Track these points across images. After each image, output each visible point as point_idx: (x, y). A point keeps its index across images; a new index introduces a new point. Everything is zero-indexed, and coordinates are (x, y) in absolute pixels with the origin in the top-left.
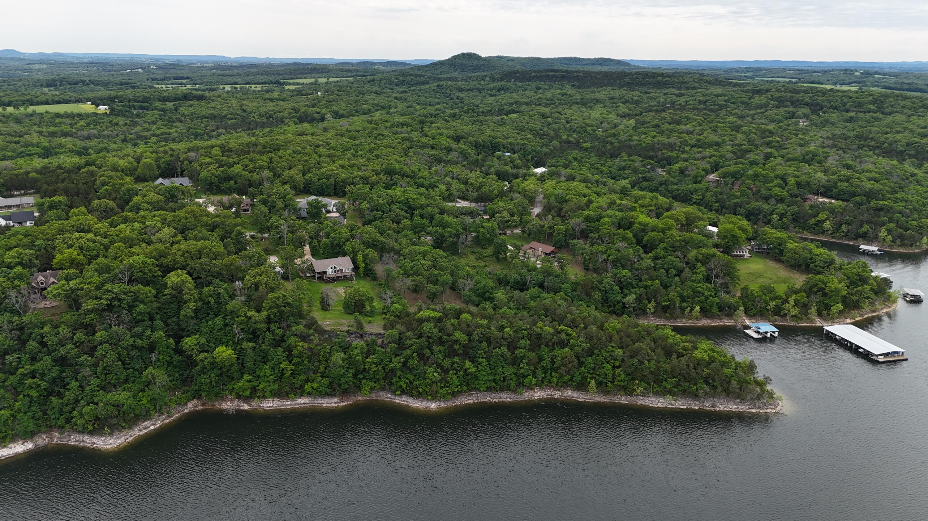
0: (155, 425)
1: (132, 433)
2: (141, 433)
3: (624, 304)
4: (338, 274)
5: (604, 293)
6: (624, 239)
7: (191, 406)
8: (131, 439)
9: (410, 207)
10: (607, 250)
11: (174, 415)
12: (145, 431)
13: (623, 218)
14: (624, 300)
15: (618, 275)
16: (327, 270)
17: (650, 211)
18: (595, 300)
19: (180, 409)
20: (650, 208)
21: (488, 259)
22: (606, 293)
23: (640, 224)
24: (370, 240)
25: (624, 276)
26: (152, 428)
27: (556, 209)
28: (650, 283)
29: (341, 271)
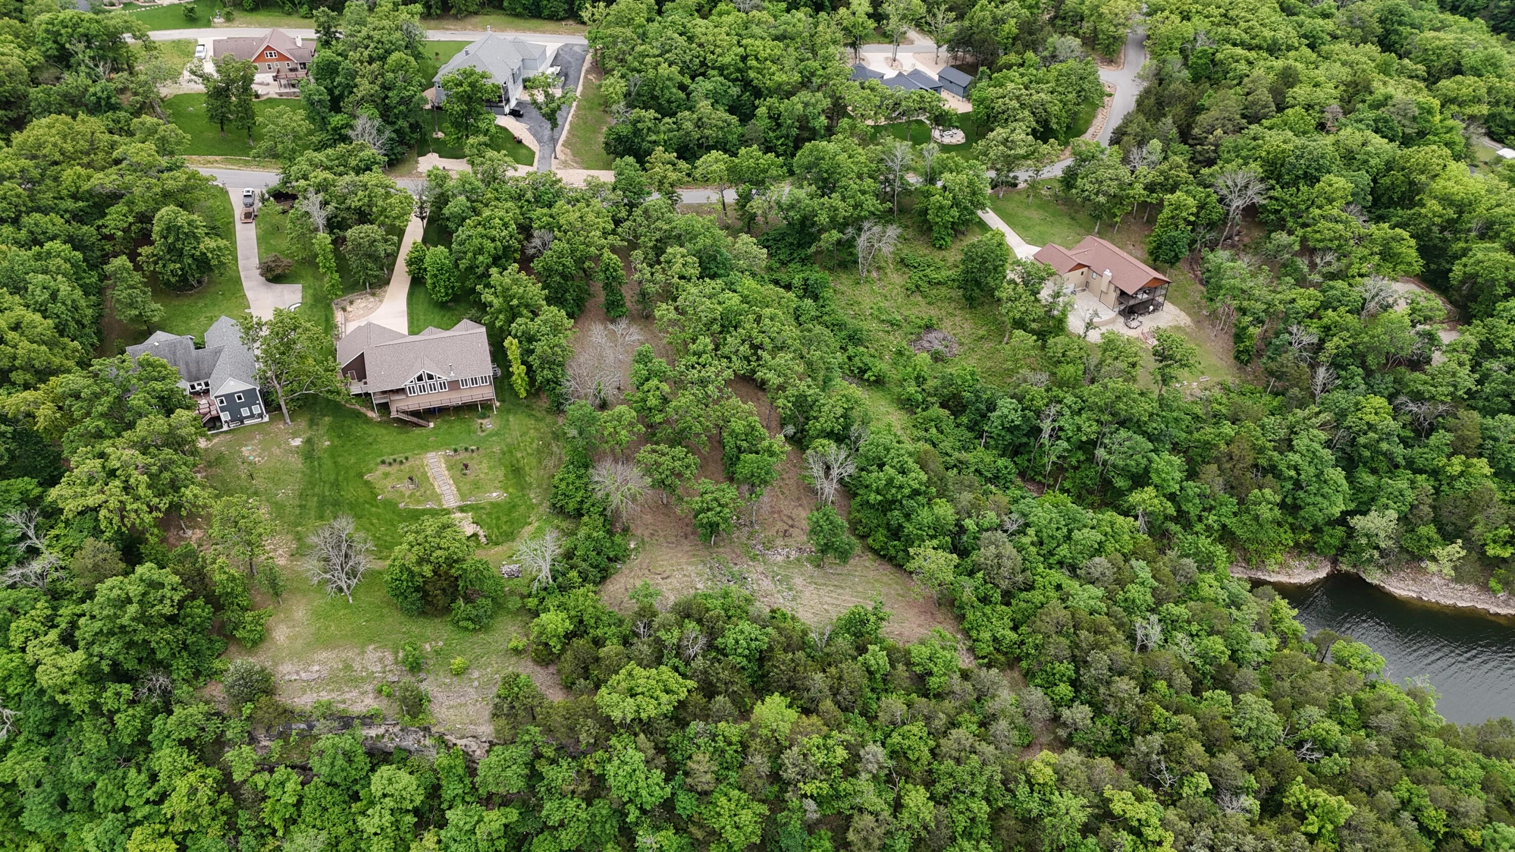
3: (1351, 532)
4: (441, 394)
5: (1289, 485)
6: (1388, 255)
9: (747, 84)
10: (1325, 306)
13: (1389, 166)
14: (1358, 522)
15: (1350, 420)
16: (406, 384)
17: (1472, 118)
18: (1257, 518)
20: (1475, 110)
21: (943, 290)
22: (1298, 485)
23: (1447, 200)
24: (569, 261)
25: (1371, 427)
27: (1179, 109)
28: (1456, 465)
29: (454, 385)
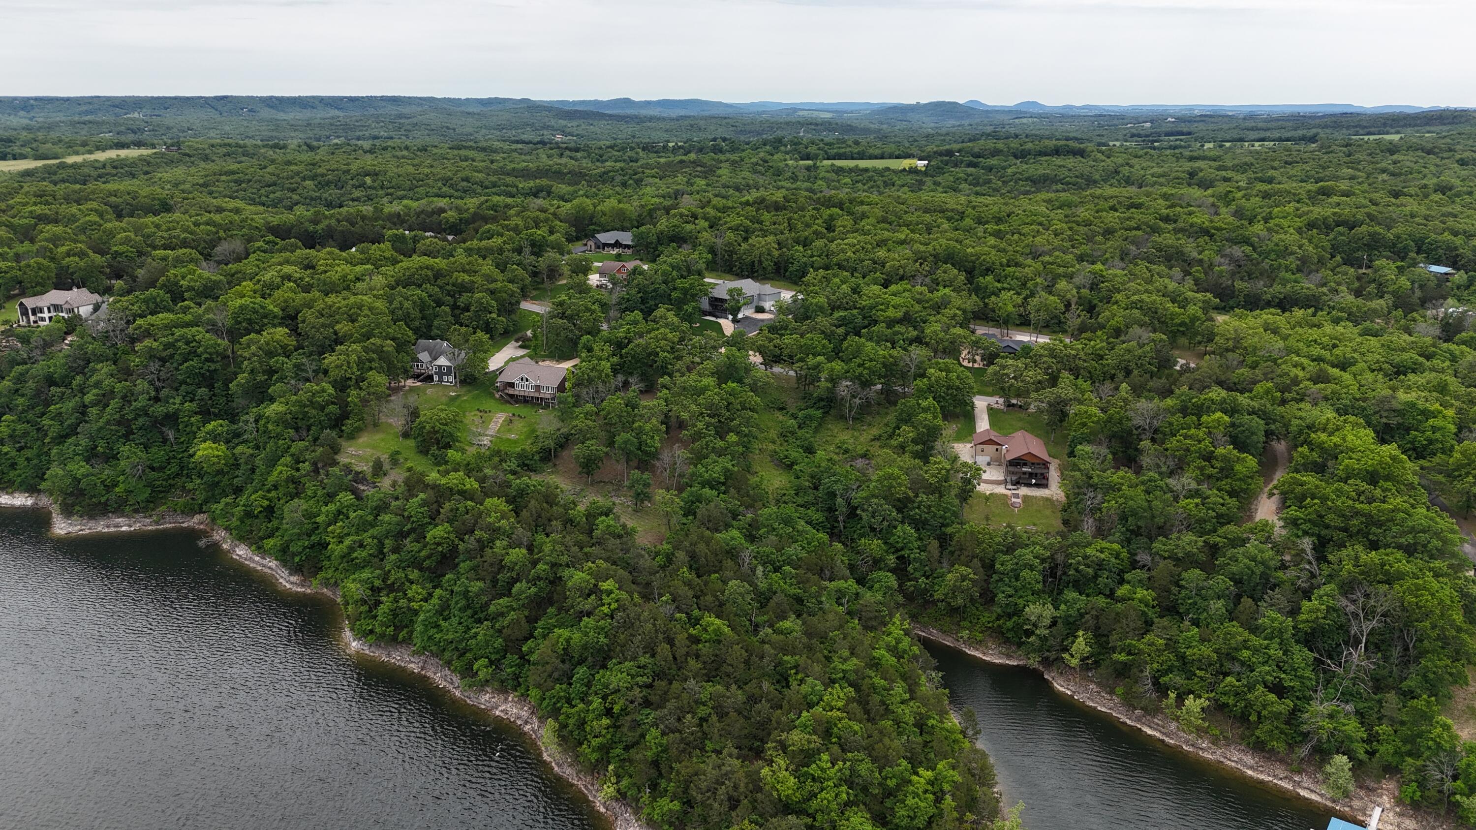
0: (130, 526)
1: (92, 524)
2: (106, 530)
4: (530, 392)
7: (195, 522)
8: (87, 531)
11: (165, 523)
12: (112, 530)
16: (515, 380)
19: (179, 519)
26: (124, 529)
29: (538, 388)
